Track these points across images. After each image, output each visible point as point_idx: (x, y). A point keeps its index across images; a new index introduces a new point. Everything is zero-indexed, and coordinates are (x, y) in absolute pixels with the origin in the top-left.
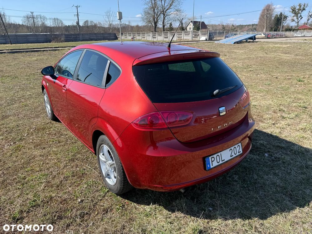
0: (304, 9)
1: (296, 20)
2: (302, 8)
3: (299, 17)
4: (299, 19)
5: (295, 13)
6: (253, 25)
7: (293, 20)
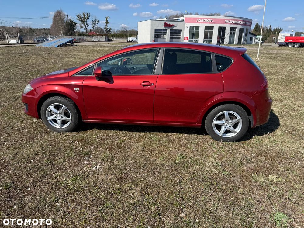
0: (88, 18)
1: (84, 27)
2: (86, 17)
3: (85, 24)
4: (86, 26)
5: (81, 21)
6: (44, 29)
7: (82, 27)
